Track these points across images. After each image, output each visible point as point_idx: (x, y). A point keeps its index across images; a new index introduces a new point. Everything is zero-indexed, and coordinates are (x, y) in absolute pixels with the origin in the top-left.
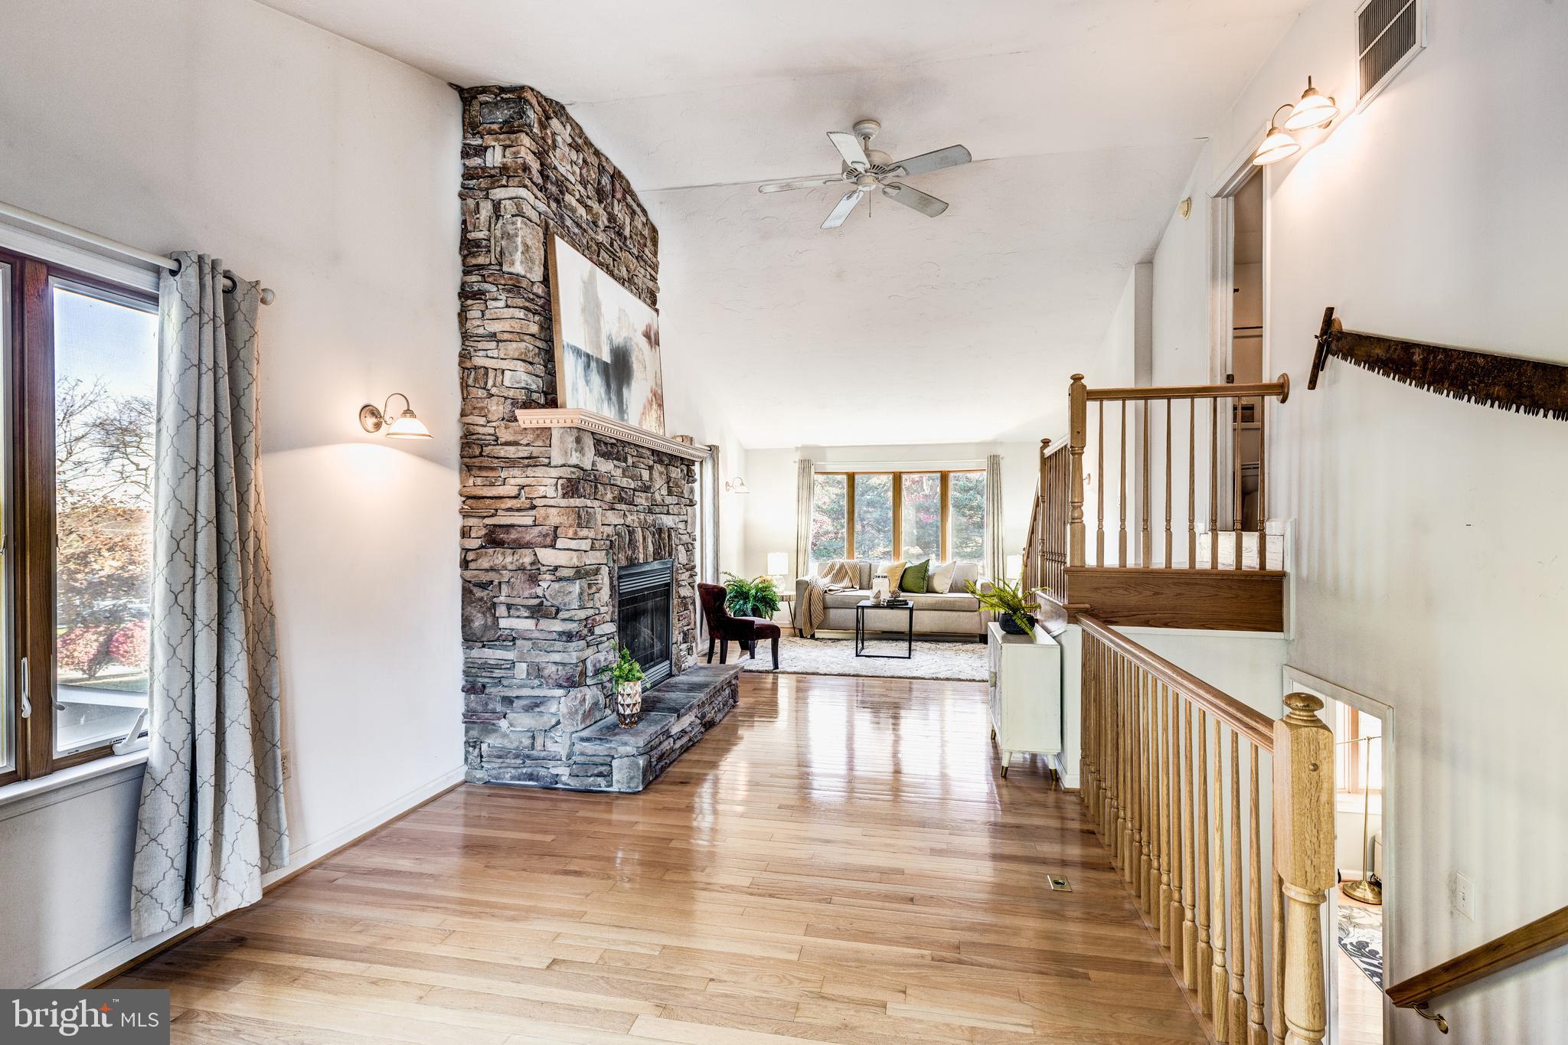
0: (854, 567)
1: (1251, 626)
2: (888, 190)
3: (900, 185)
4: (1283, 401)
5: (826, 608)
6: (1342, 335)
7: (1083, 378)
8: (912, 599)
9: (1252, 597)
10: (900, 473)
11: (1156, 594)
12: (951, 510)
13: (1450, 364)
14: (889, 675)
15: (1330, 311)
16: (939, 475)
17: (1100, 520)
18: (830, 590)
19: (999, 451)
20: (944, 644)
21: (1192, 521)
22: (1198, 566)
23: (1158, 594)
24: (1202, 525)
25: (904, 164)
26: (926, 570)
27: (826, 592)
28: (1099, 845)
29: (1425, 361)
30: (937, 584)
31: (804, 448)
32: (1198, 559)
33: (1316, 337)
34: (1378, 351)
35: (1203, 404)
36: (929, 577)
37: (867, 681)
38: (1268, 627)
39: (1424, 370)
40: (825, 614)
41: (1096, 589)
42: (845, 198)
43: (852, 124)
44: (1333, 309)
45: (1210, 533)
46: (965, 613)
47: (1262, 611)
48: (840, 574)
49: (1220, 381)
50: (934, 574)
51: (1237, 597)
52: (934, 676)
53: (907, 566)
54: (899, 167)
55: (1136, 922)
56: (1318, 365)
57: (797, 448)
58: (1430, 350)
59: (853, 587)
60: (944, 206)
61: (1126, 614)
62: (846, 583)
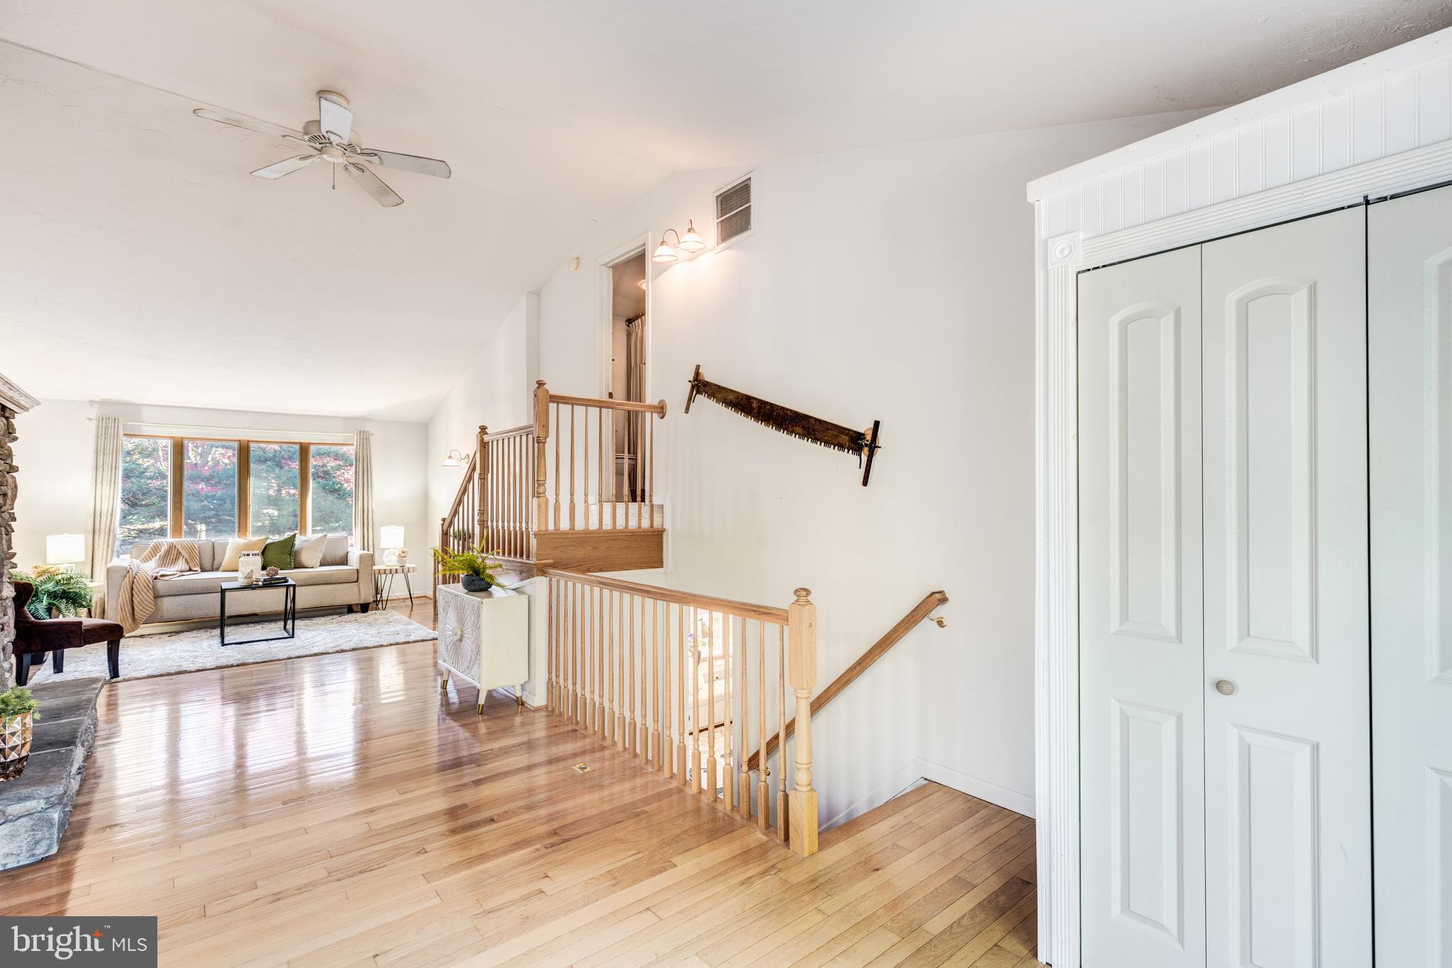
0: (190, 549)
1: (648, 565)
2: (351, 168)
3: (365, 169)
4: (662, 418)
5: (157, 596)
6: (707, 384)
7: (545, 384)
8: (292, 575)
9: (648, 546)
10: (248, 441)
11: (594, 548)
12: (312, 484)
13: (773, 412)
14: (285, 657)
15: (698, 367)
16: (297, 447)
17: (557, 495)
18: (162, 576)
19: (368, 427)
20: (319, 619)
21: (586, 495)
22: (605, 527)
23: (597, 548)
24: (593, 498)
25: (381, 154)
26: (293, 545)
27: (156, 578)
28: (585, 737)
29: (759, 407)
30: (305, 558)
31: (104, 403)
32: (617, 524)
33: (690, 381)
34: (731, 397)
35: (593, 412)
36: (296, 552)
37: (255, 668)
38: (655, 565)
39: (759, 413)
40: (156, 604)
41: (556, 548)
42: (298, 158)
43: (319, 89)
44: (699, 366)
45: (598, 504)
46: (341, 585)
47: (653, 555)
48: (171, 555)
49: (605, 398)
50: (302, 549)
51: (640, 546)
52: (338, 649)
53: (269, 541)
54: (376, 155)
55: (644, 771)
56: (690, 399)
57: (92, 403)
58: (763, 403)
59: (190, 570)
60: (399, 201)
61: (576, 565)
62: (181, 564)
